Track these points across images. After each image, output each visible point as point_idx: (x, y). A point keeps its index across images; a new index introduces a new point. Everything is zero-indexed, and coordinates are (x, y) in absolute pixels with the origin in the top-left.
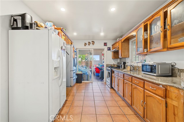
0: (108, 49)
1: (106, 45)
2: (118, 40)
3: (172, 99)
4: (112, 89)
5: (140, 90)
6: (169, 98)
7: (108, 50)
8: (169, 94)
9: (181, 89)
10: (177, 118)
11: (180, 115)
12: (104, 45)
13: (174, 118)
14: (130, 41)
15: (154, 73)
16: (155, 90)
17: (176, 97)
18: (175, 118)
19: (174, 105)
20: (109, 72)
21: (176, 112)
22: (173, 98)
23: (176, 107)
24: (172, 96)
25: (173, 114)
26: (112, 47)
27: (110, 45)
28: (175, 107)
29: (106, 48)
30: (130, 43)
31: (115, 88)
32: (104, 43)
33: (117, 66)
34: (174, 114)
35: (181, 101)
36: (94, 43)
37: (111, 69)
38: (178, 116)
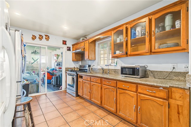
0: (68, 48)
1: (66, 44)
2: (81, 40)
3: (175, 100)
4: (78, 97)
5: (130, 94)
6: (172, 99)
7: (67, 50)
8: (172, 95)
9: (186, 89)
10: (182, 116)
11: (186, 112)
12: (63, 44)
13: (177, 117)
14: (97, 43)
15: (137, 75)
16: (154, 93)
17: (181, 97)
18: (179, 116)
19: (178, 105)
20: (73, 77)
21: (180, 111)
22: (178, 99)
23: (181, 106)
24: (175, 97)
25: (177, 113)
26: (73, 47)
27: (69, 44)
28: (179, 107)
29: (65, 47)
30: (97, 45)
31: (84, 96)
32: (63, 41)
33: (78, 70)
34: (179, 113)
35: (187, 100)
36: (49, 38)
37: (76, 73)
38: (183, 114)
